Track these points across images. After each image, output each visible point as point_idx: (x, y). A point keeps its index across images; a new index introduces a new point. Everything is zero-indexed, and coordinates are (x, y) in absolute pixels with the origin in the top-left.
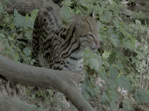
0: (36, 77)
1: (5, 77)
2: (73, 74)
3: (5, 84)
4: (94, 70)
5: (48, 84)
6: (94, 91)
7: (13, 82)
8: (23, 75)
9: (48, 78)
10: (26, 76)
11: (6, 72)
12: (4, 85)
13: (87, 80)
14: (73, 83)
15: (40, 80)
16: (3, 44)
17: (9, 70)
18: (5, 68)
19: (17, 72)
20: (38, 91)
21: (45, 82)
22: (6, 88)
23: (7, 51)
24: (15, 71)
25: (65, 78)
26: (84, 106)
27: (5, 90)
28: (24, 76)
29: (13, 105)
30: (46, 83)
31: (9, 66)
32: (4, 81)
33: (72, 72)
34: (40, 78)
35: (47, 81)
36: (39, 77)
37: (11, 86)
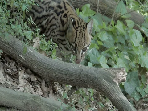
0: (73, 75)
1: (41, 75)
2: (114, 72)
3: (41, 83)
4: (146, 69)
5: (86, 83)
6: (145, 92)
7: (49, 81)
8: (59, 73)
9: (86, 76)
10: (63, 74)
11: (41, 70)
12: (39, 83)
13: (137, 80)
14: (113, 82)
15: (77, 78)
16: (39, 39)
17: (45, 68)
18: (40, 66)
19: (52, 69)
20: (76, 90)
21: (82, 80)
22: (41, 87)
23: (44, 47)
24: (51, 68)
25: (104, 76)
26: (125, 106)
27: (40, 89)
28: (61, 73)
29: (42, 104)
30: (84, 82)
31: (44, 63)
32: (40, 80)
33: (113, 69)
34: (78, 76)
35: (85, 79)
36: (76, 75)
37: (47, 85)
